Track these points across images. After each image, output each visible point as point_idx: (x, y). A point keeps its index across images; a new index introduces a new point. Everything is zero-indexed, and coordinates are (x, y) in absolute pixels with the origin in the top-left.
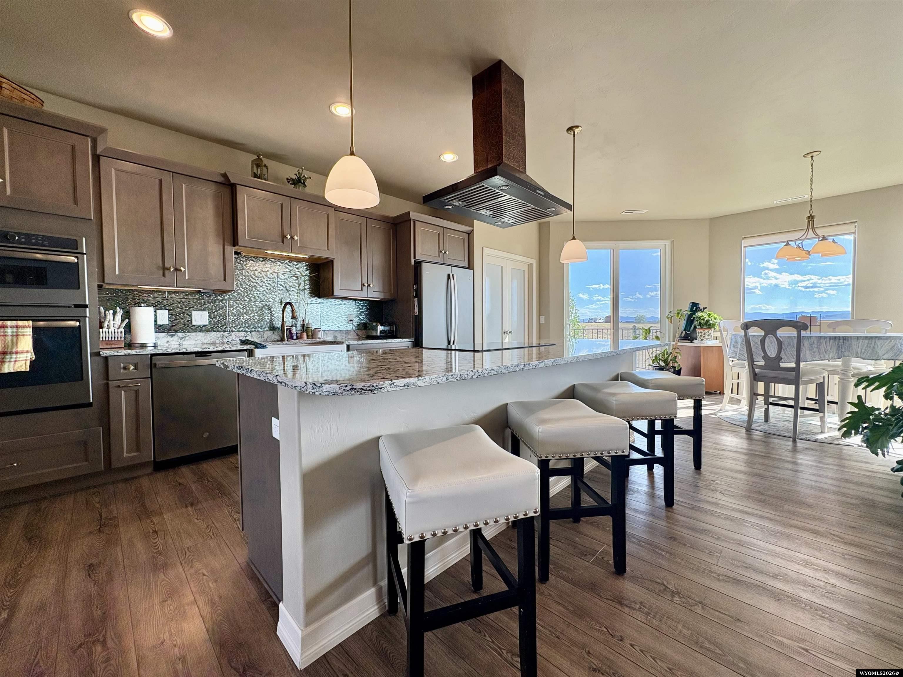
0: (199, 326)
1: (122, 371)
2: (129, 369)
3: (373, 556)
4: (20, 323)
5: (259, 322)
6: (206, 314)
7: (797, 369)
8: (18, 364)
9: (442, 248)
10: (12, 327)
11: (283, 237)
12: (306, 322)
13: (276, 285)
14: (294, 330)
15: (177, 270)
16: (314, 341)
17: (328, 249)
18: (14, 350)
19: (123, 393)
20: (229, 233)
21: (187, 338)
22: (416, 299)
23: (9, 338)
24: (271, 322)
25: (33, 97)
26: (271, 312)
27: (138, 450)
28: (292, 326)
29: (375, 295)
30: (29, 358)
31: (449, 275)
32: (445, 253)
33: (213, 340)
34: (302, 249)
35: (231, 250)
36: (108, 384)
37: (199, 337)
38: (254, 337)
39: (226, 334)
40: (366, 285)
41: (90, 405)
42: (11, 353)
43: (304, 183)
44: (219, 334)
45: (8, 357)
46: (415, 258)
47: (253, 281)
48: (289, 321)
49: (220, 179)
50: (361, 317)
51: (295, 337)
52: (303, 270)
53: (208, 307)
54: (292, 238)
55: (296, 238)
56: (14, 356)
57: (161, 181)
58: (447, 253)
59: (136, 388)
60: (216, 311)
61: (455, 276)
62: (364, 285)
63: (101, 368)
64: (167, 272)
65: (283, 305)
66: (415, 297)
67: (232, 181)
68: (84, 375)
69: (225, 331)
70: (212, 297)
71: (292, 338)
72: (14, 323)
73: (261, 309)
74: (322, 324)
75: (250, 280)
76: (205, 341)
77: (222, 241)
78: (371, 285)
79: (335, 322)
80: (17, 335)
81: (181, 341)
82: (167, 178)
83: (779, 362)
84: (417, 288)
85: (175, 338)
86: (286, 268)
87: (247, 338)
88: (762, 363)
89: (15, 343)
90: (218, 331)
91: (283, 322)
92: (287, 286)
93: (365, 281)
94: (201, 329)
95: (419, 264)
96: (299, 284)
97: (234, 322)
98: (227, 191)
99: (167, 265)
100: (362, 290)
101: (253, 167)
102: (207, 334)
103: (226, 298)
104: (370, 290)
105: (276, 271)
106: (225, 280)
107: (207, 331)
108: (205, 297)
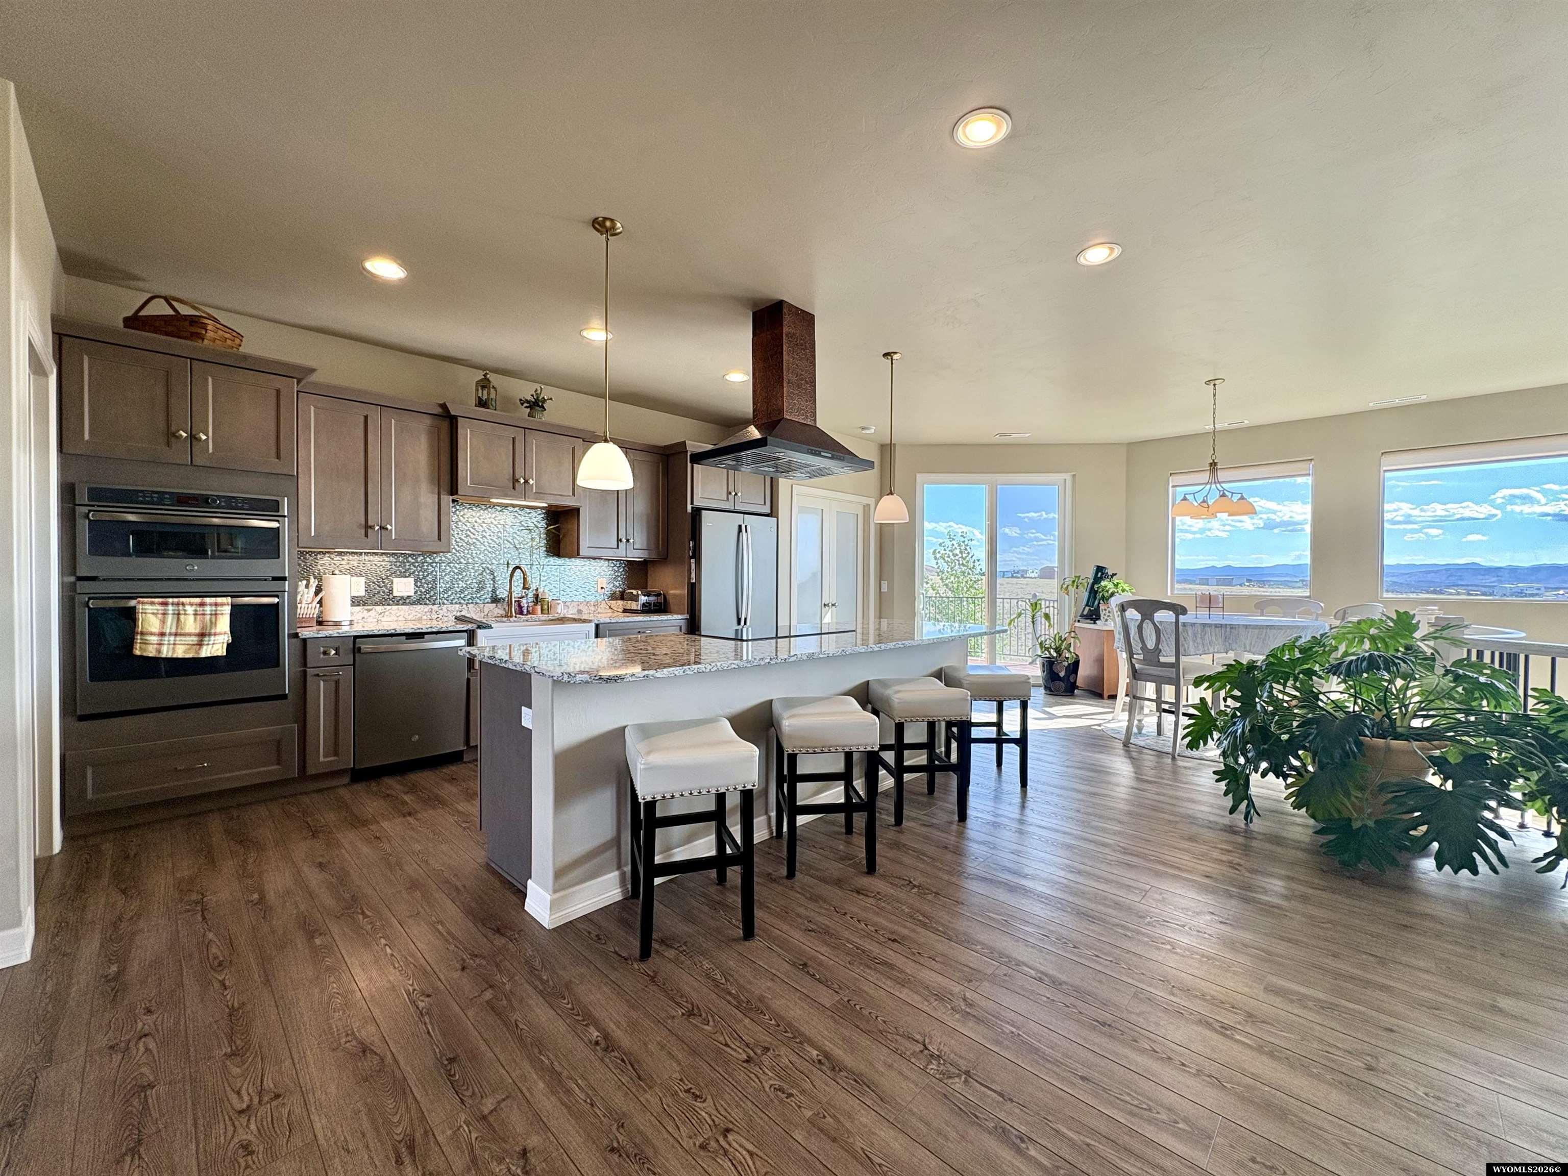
0: (402, 598)
1: (322, 656)
2: (329, 654)
3: (617, 841)
4: (219, 600)
5: (478, 591)
6: (411, 580)
7: (1176, 665)
8: (216, 647)
9: (731, 488)
10: (211, 605)
11: (515, 480)
12: (541, 590)
13: (502, 542)
14: (524, 602)
15: (382, 528)
16: (551, 617)
17: (573, 494)
18: (213, 631)
19: (322, 683)
20: (446, 478)
21: (387, 613)
22: (693, 561)
23: (208, 617)
24: (494, 591)
25: (234, 334)
26: (494, 578)
27: (336, 754)
28: (523, 597)
29: (637, 555)
30: (225, 641)
31: (740, 527)
32: (736, 494)
33: (419, 615)
34: (539, 495)
35: (447, 499)
36: (305, 672)
37: (402, 613)
38: (472, 612)
39: (435, 607)
40: (624, 540)
41: (285, 697)
42: (210, 635)
43: (543, 407)
44: (427, 608)
45: (207, 639)
46: (692, 503)
47: (472, 536)
48: (517, 591)
49: (438, 410)
50: (617, 584)
51: (525, 612)
52: (537, 520)
53: (414, 572)
54: (526, 482)
55: (531, 482)
56: (212, 638)
57: (366, 417)
58: (739, 494)
59: (336, 678)
60: (424, 577)
61: (748, 528)
62: (621, 540)
63: (298, 652)
64: (369, 531)
65: (511, 569)
66: (692, 557)
67: (453, 413)
68: (281, 661)
69: (434, 604)
70: (419, 559)
71: (521, 613)
72: (213, 600)
73: (481, 574)
74: (562, 593)
75: (467, 536)
76: (410, 618)
77: (436, 490)
78: (631, 541)
79: (580, 590)
80: (216, 614)
81: (380, 617)
82: (375, 415)
83: (1158, 656)
84: (695, 546)
85: (372, 613)
86: (516, 517)
87: (463, 613)
88: (1141, 657)
89: (213, 624)
90: (426, 604)
91: (510, 592)
92: (516, 542)
93: (622, 535)
94: (404, 601)
95: (697, 512)
96: (532, 539)
97: (446, 591)
98: (445, 425)
99: (370, 523)
100: (618, 547)
101: (477, 390)
102: (412, 607)
103: (437, 560)
104: (630, 547)
105: (502, 522)
106: (440, 539)
107: (413, 604)
108: (410, 559)
